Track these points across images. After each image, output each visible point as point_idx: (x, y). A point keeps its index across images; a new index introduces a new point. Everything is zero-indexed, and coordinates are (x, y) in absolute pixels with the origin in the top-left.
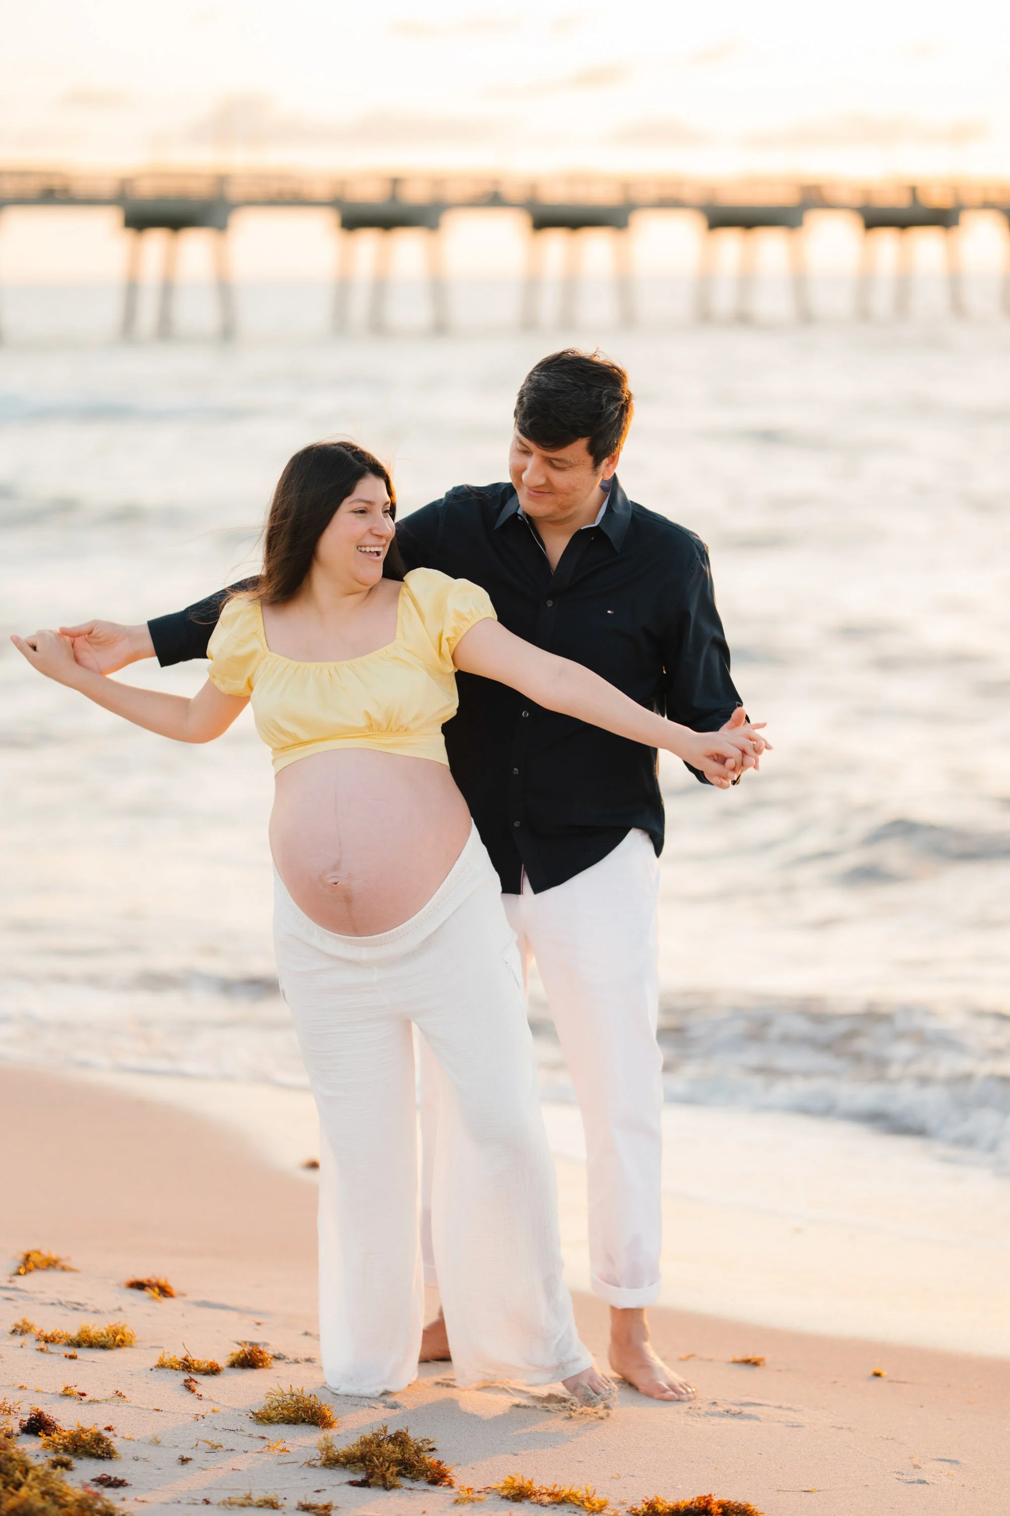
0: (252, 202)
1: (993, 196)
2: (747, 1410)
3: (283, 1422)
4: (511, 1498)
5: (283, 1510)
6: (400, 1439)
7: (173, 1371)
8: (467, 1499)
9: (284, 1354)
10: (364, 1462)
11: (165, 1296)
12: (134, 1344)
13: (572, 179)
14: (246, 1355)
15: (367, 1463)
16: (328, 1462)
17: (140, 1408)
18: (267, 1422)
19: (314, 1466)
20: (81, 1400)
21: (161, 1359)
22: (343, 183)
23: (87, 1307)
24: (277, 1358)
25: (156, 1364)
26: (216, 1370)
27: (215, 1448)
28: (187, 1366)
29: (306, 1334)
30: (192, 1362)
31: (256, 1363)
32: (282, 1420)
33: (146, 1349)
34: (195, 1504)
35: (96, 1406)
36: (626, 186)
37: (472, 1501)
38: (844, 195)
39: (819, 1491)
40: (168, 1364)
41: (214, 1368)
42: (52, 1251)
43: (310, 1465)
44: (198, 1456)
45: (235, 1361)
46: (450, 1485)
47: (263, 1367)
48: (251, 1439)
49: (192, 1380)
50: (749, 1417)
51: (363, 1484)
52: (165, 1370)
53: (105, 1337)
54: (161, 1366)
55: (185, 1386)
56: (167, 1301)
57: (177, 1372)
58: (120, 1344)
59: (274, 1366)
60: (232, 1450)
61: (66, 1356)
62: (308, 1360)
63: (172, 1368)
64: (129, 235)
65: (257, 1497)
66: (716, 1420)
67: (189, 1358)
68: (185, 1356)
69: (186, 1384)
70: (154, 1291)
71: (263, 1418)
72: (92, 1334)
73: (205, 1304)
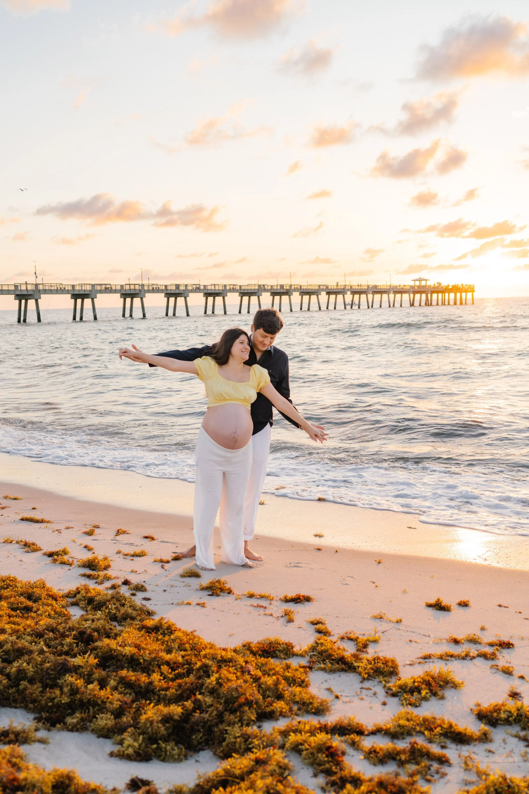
2: (298, 564)
4: (249, 597)
5: (193, 605)
6: (219, 582)
8: (238, 598)
11: (153, 540)
12: (147, 555)
14: (176, 556)
15: (212, 589)
16: (202, 589)
17: (151, 575)
20: (136, 573)
21: (155, 559)
23: (134, 545)
26: (169, 562)
27: (172, 586)
28: (161, 561)
30: (163, 560)
31: (179, 558)
32: (188, 576)
33: (150, 556)
34: (169, 604)
35: (140, 575)
37: (240, 598)
40: (157, 561)
42: (124, 529)
43: (197, 590)
44: (168, 589)
45: (173, 559)
46: (233, 594)
47: (181, 559)
48: (181, 583)
49: (163, 565)
50: (300, 567)
51: (212, 595)
52: (156, 563)
53: (140, 553)
54: (155, 561)
55: (162, 567)
56: (154, 542)
57: (159, 563)
58: (144, 555)
60: (176, 587)
61: (131, 559)
65: (185, 601)
66: (292, 568)
68: (161, 558)
70: (150, 539)
71: (183, 576)
72: (137, 553)
73: (163, 542)
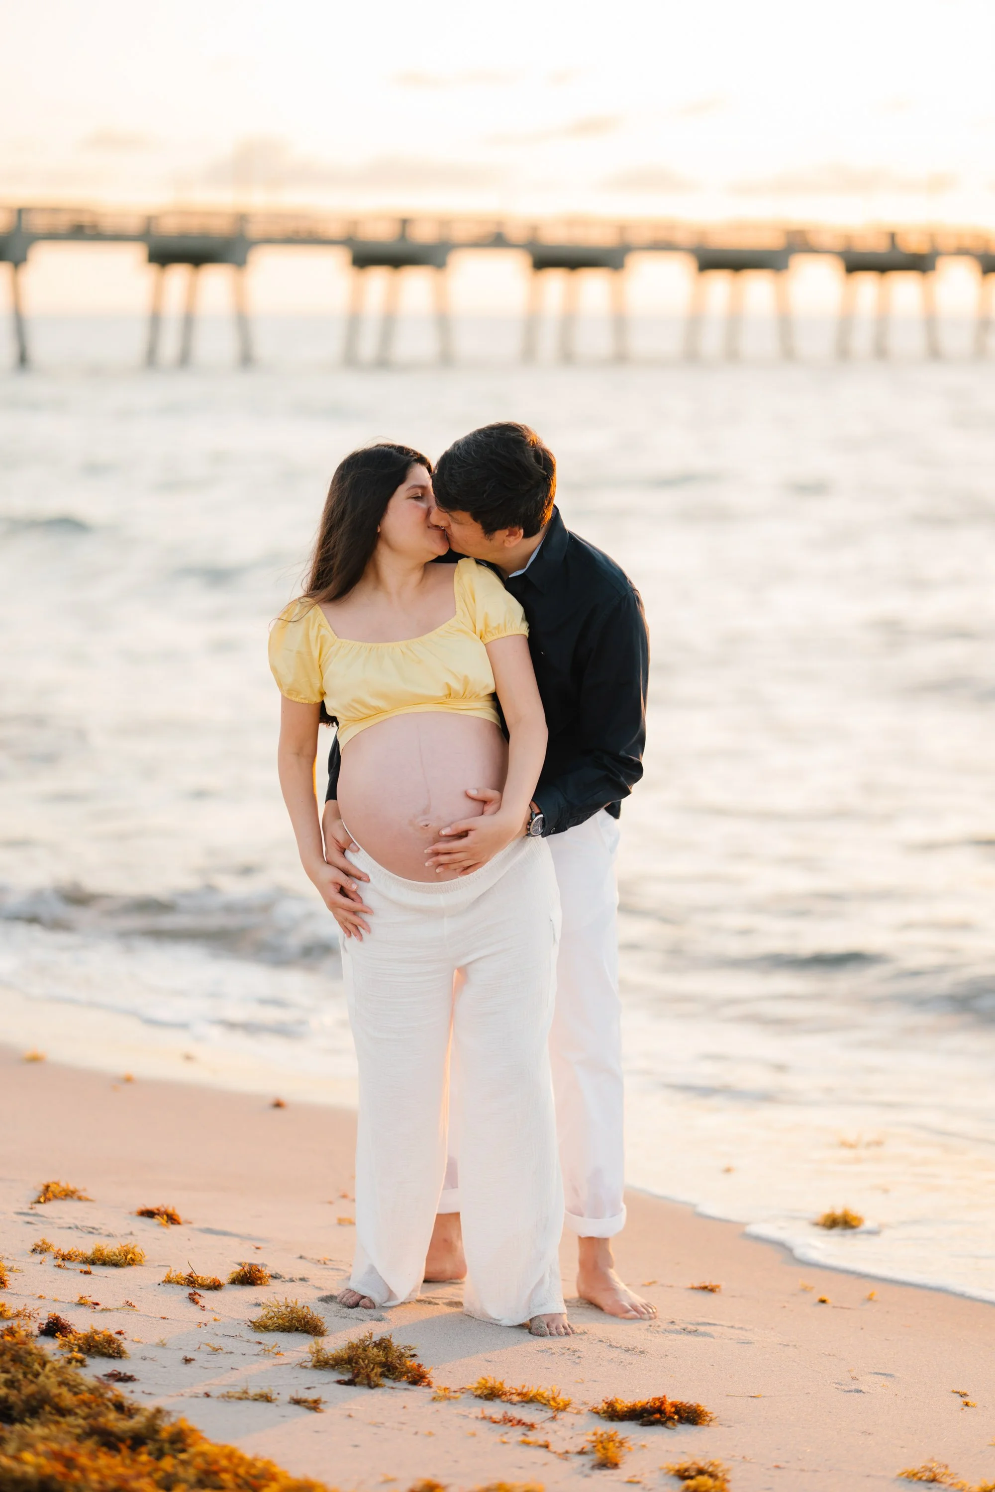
0: (269, 241)
1: (968, 243)
2: (702, 1329)
3: (278, 1330)
4: (484, 1397)
5: (277, 1403)
6: (384, 1344)
7: (178, 1286)
8: (446, 1396)
9: (281, 1273)
10: (350, 1364)
11: (172, 1223)
12: (144, 1263)
13: (571, 222)
14: (245, 1273)
15: (354, 1365)
16: (318, 1364)
17: (148, 1316)
18: (263, 1330)
19: (306, 1367)
20: (95, 1308)
21: (168, 1276)
22: (355, 223)
23: (101, 1231)
24: (274, 1277)
25: (163, 1280)
26: (218, 1286)
27: (216, 1350)
28: (191, 1281)
29: (301, 1257)
30: (196, 1278)
31: (255, 1280)
32: (277, 1328)
33: (154, 1268)
34: (197, 1397)
35: (108, 1314)
36: (622, 229)
37: (449, 1399)
38: (826, 240)
39: (764, 1397)
40: (175, 1280)
41: (217, 1284)
42: (68, 1182)
43: (303, 1367)
44: (200, 1357)
45: (235, 1278)
46: (429, 1385)
47: (261, 1284)
48: (249, 1344)
49: (195, 1293)
50: (704, 1334)
51: (350, 1383)
52: (171, 1285)
53: (117, 1256)
54: (168, 1281)
55: (190, 1299)
56: (174, 1228)
57: (182, 1287)
58: (131, 1262)
59: (271, 1284)
60: (231, 1353)
61: (81, 1272)
62: (302, 1279)
63: (178, 1283)
64: (153, 268)
65: (252, 1391)
66: (673, 1336)
67: (194, 1275)
68: (190, 1272)
69: (190, 1297)
70: (163, 1218)
71: (260, 1327)
72: (105, 1253)
73: (210, 1231)
